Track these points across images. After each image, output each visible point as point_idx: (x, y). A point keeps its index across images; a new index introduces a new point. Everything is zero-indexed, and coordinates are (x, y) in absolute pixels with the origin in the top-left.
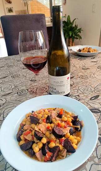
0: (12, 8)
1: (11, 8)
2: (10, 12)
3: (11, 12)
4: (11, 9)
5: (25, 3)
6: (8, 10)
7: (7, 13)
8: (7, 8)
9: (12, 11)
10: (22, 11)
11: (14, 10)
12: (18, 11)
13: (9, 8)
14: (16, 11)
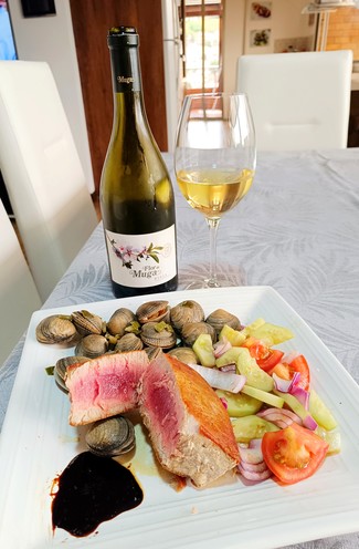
0: (269, 30)
1: (267, 32)
2: (258, 44)
3: (262, 43)
4: (264, 35)
5: (312, 16)
6: (254, 36)
7: (251, 46)
8: (252, 32)
9: (265, 42)
10: (296, 39)
11: (272, 38)
12: (283, 40)
13: (260, 32)
14: (277, 41)
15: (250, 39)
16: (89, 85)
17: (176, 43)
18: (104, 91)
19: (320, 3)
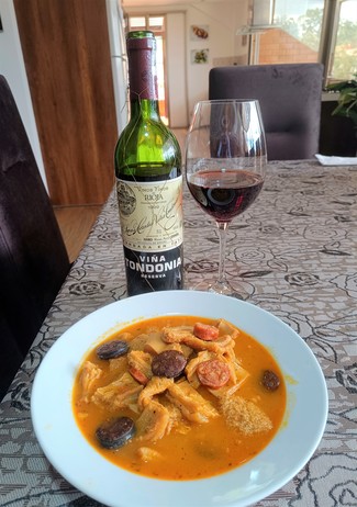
0: (208, 50)
1: (205, 52)
2: (199, 62)
3: (202, 61)
4: (203, 54)
5: (244, 38)
6: (194, 55)
7: (192, 63)
8: (193, 51)
9: (204, 60)
10: (231, 58)
11: (210, 57)
13: (199, 51)
14: (215, 59)
15: (191, 57)
16: (40, 99)
17: (123, 60)
18: (55, 104)
19: (252, 26)
